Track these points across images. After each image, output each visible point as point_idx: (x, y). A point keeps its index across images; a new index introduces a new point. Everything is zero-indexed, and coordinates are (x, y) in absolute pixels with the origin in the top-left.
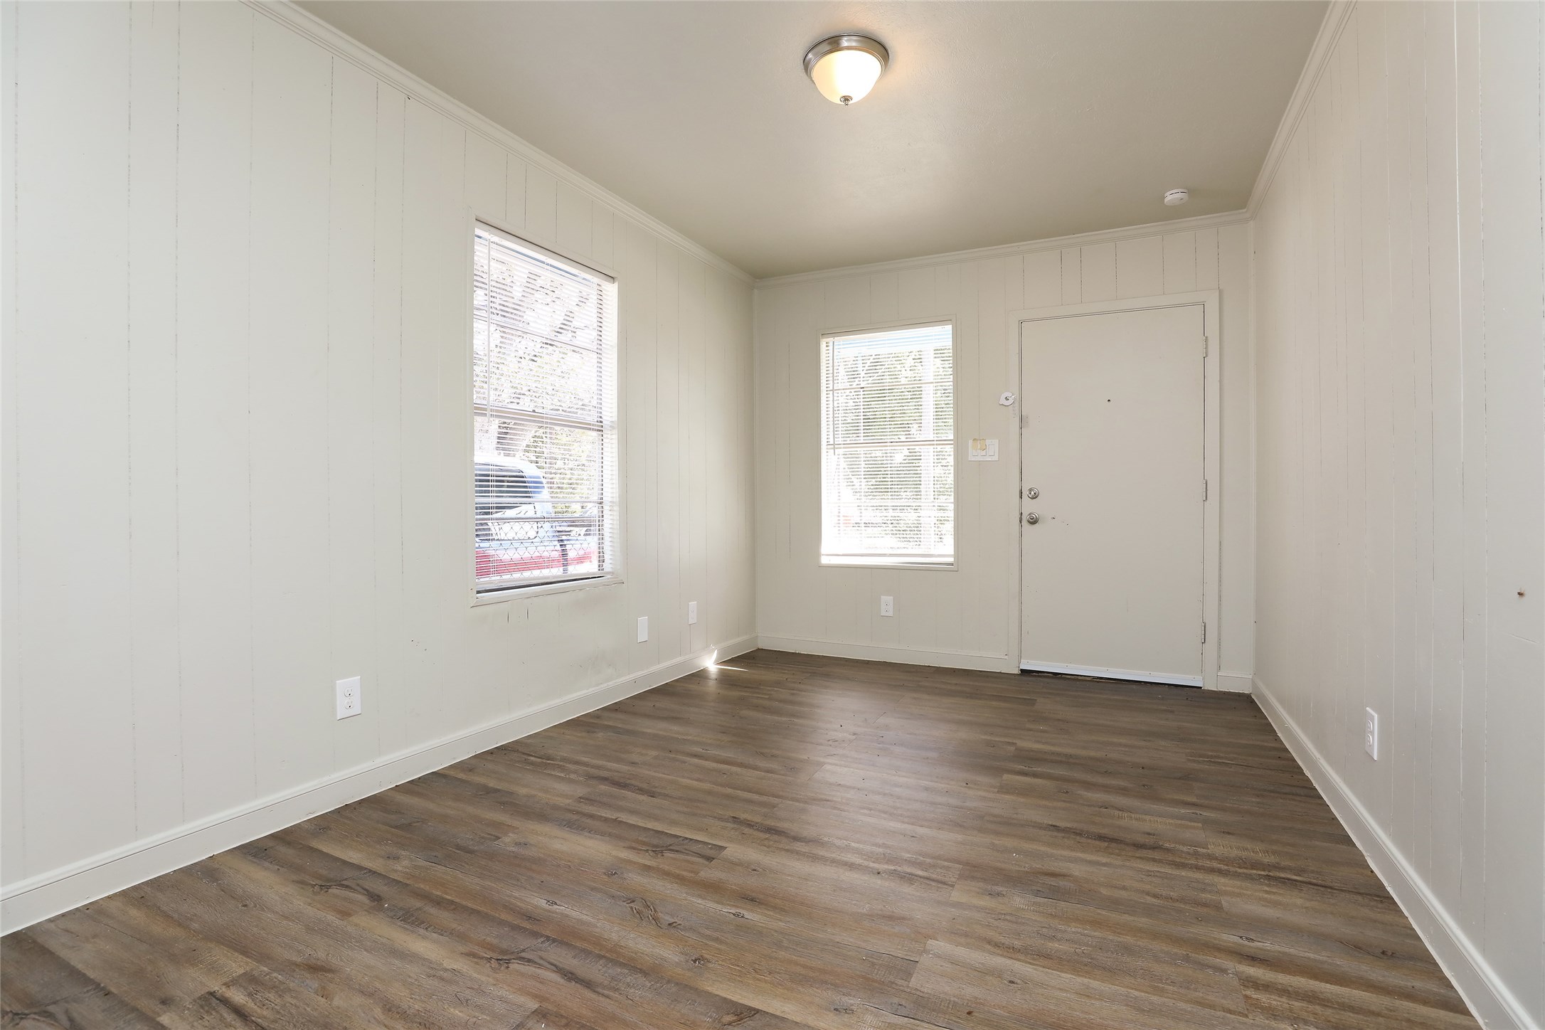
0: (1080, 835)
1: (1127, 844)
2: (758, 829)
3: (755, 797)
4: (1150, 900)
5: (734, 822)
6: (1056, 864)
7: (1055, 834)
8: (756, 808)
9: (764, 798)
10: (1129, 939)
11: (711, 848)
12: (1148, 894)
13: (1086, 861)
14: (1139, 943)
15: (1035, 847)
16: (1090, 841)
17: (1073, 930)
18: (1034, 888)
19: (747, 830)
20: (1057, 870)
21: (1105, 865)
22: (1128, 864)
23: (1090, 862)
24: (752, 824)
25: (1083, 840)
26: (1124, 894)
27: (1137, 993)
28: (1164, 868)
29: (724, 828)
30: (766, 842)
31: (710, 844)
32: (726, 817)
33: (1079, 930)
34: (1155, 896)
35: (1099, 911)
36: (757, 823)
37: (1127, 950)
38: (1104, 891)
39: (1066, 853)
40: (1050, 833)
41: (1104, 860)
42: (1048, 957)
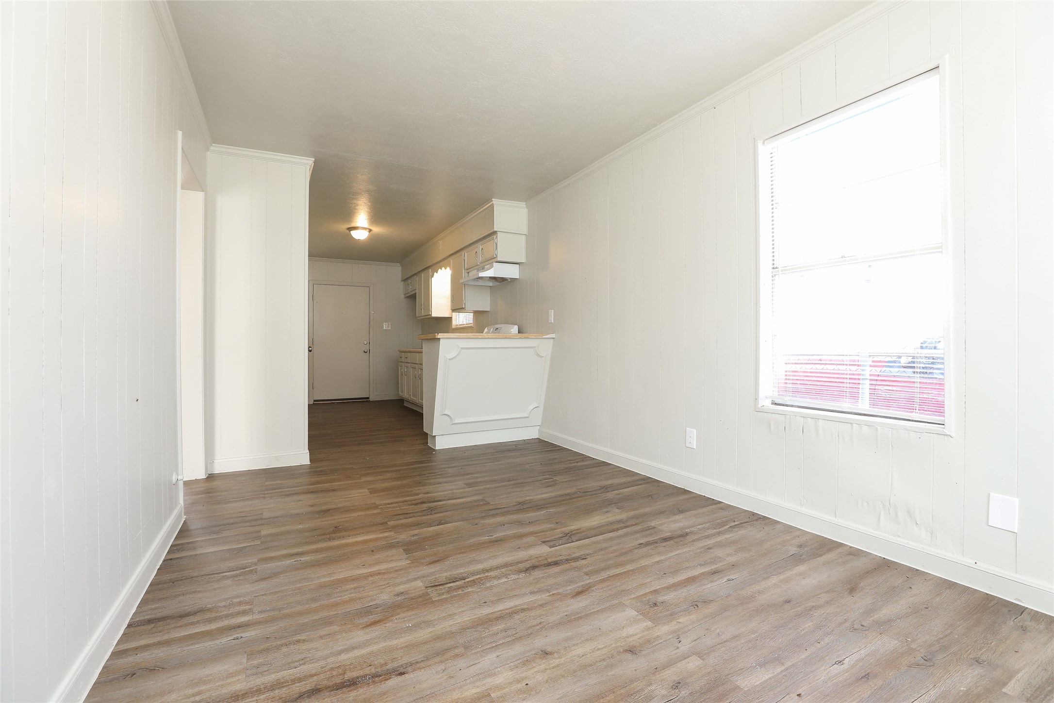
0: (374, 676)
1: (327, 688)
4: (303, 637)
6: (377, 633)
7: (395, 665)
10: (314, 605)
12: (304, 641)
13: (356, 648)
14: (308, 606)
15: (402, 640)
16: (361, 673)
17: (347, 597)
18: (381, 608)
20: (374, 628)
21: (340, 653)
22: (322, 663)
23: (353, 648)
25: (367, 671)
26: (322, 632)
27: (308, 584)
28: (290, 675)
33: (343, 598)
34: (298, 641)
35: (335, 613)
37: (314, 600)
38: (335, 628)
39: (374, 648)
40: (400, 663)
41: (343, 657)
42: (353, 580)
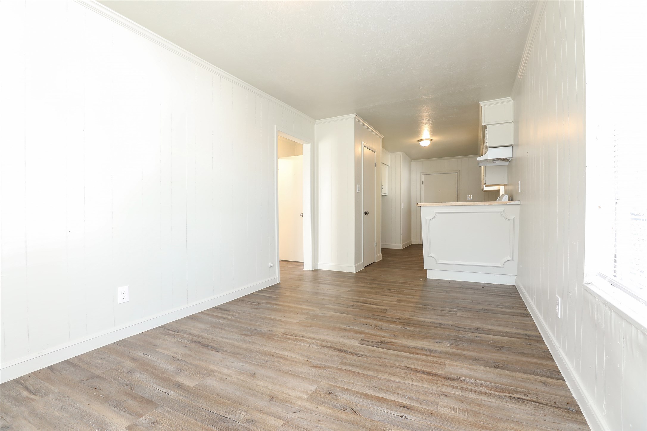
2: (347, 351)
3: (351, 368)
5: (358, 354)
8: (350, 362)
9: (347, 368)
11: (364, 343)
19: (352, 351)
24: (350, 354)
29: (361, 351)
30: (343, 346)
31: (365, 345)
32: (363, 357)
36: (348, 354)
